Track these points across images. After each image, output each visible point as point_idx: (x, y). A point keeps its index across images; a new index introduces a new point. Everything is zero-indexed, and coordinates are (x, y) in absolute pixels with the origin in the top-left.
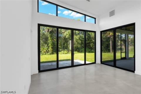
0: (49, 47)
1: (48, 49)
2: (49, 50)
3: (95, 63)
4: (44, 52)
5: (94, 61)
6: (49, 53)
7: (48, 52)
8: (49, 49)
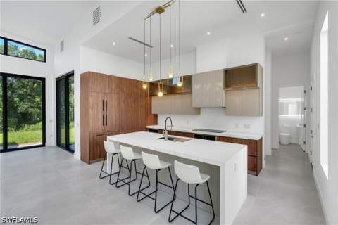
3: (44, 145)
5: (41, 143)
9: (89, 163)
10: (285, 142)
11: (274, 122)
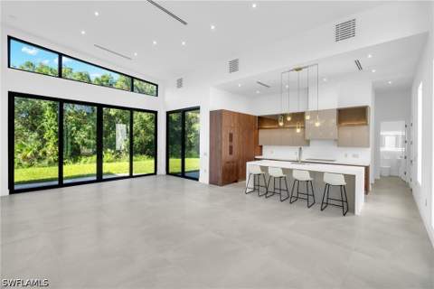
0: (45, 141)
1: (39, 148)
2: (45, 153)
3: (155, 173)
4: (25, 158)
5: (153, 172)
6: (46, 162)
7: (40, 159)
8: (44, 149)
9: (222, 185)
10: (386, 174)
11: (376, 155)
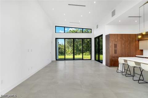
9: (110, 67)
